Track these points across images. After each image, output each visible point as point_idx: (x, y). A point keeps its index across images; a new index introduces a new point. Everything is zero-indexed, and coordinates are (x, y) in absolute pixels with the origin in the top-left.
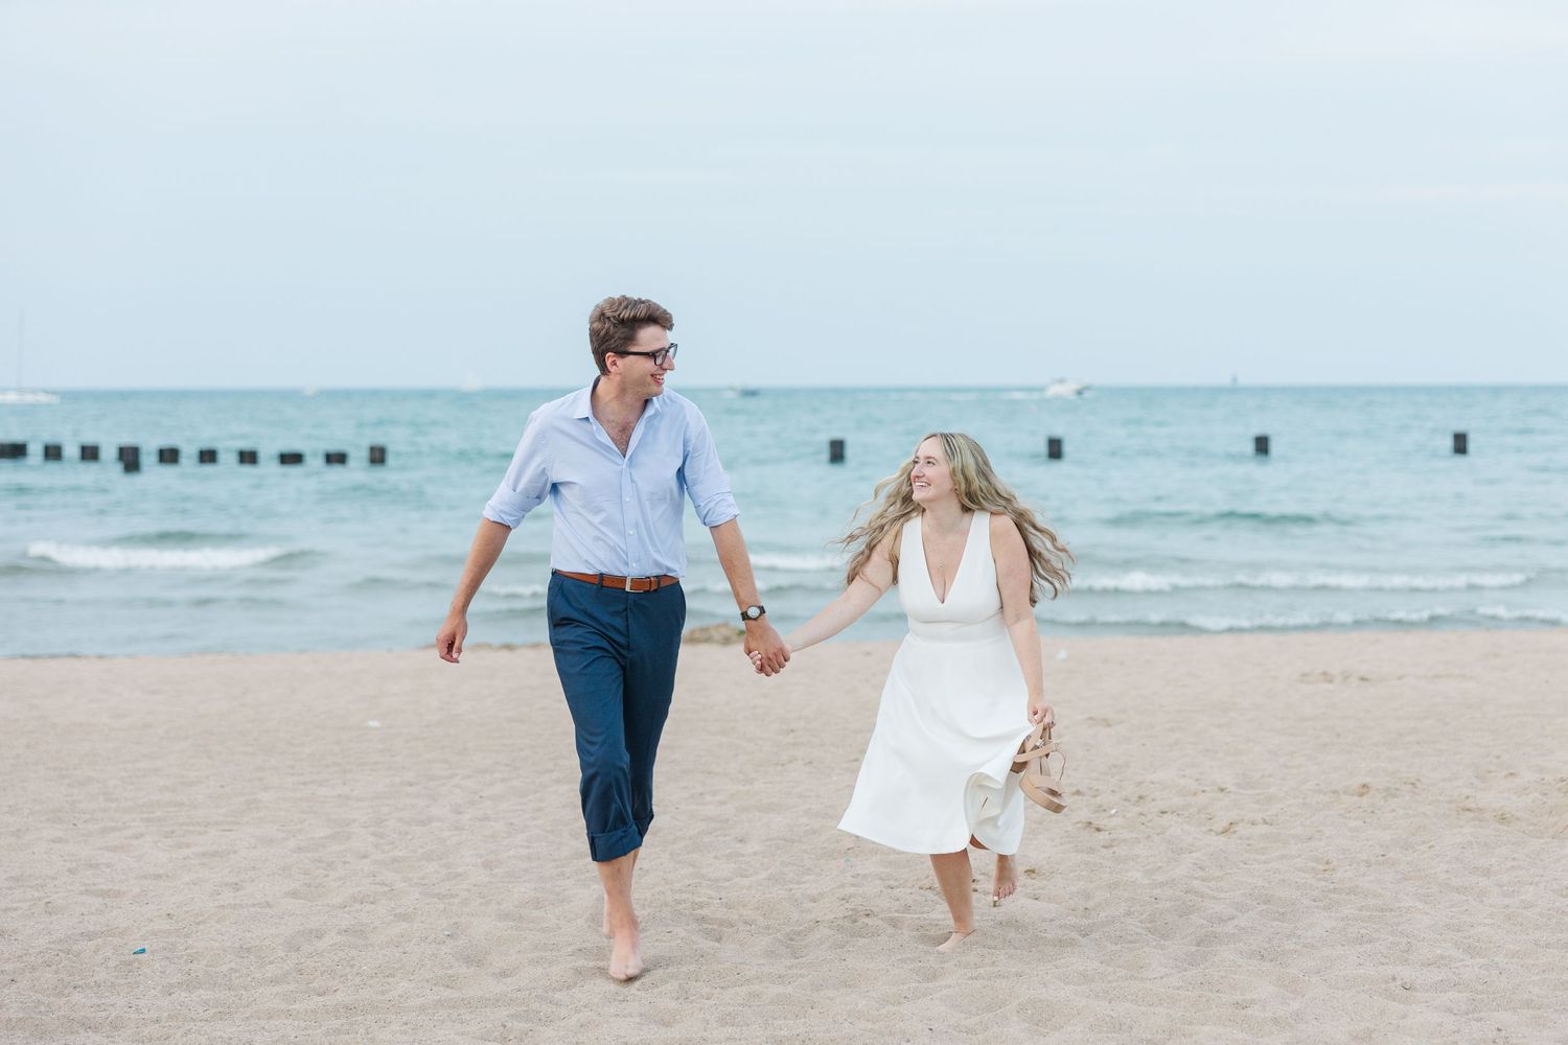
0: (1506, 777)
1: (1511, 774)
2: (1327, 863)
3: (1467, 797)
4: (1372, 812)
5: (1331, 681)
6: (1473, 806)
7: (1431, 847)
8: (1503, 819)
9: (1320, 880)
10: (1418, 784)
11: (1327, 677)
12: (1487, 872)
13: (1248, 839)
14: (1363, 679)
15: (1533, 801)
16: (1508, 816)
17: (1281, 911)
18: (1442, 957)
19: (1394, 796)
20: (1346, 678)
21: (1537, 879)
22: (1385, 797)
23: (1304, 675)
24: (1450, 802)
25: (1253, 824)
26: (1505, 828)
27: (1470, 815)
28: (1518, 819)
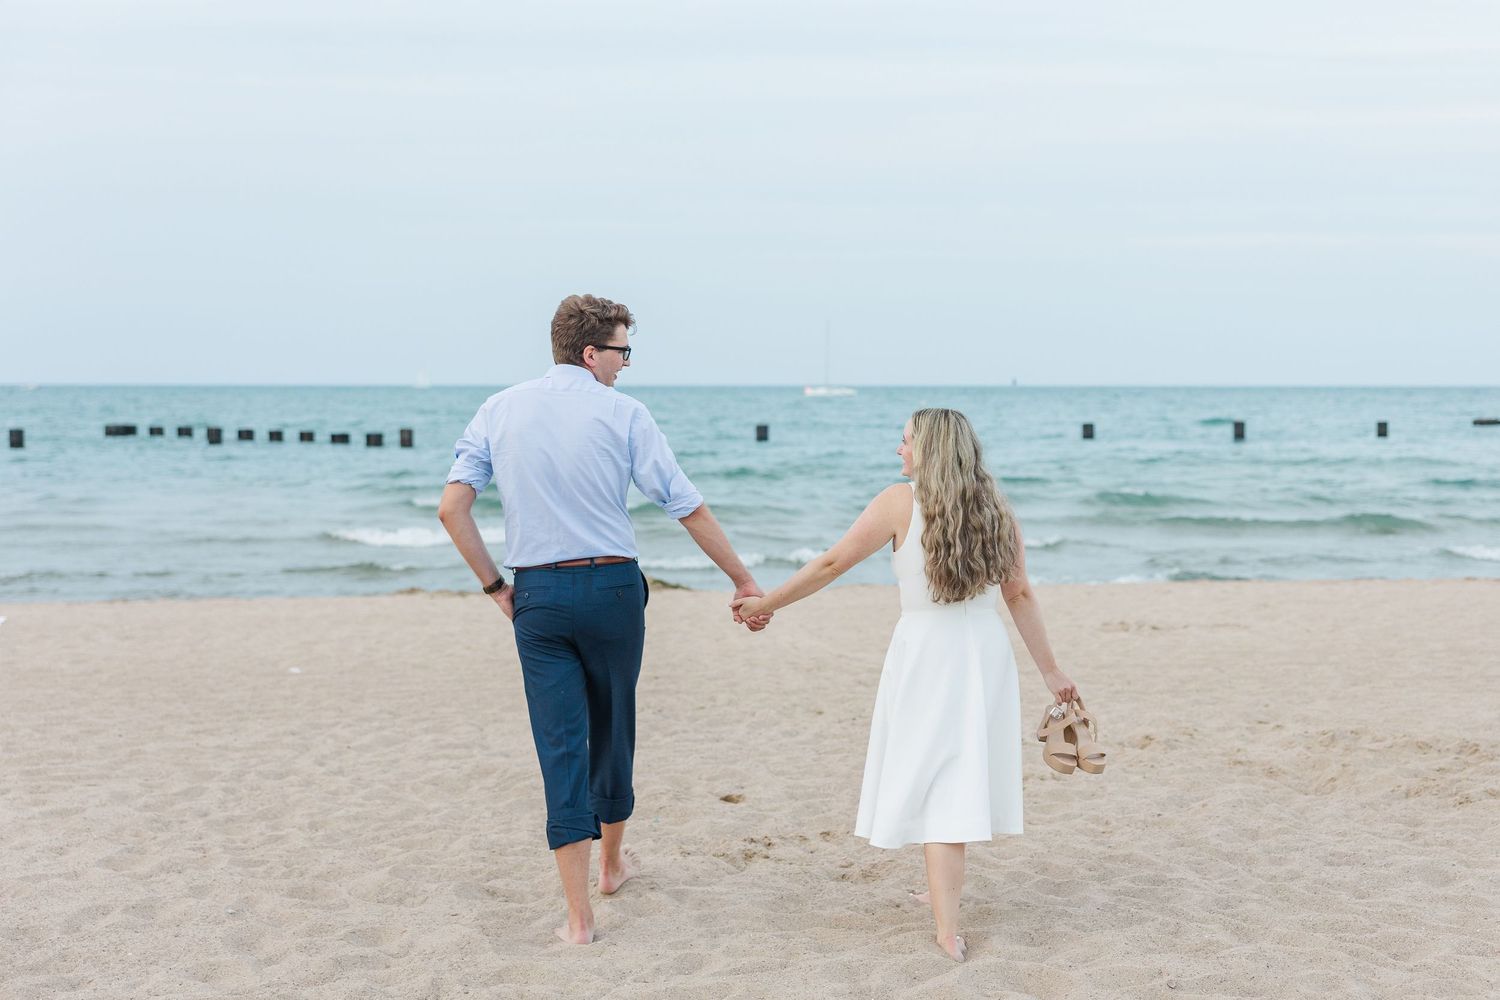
0: (1273, 729)
1: (1278, 726)
2: (1107, 823)
3: (1239, 750)
4: (1152, 766)
5: (1127, 630)
6: (1243, 759)
7: (1204, 806)
8: (1271, 773)
9: (1098, 844)
10: (1195, 735)
11: (1124, 626)
12: (1255, 835)
13: (1036, 796)
14: (1154, 628)
15: (1299, 755)
16: (1274, 770)
17: (1057, 881)
18: (1210, 943)
19: (1173, 748)
20: (1140, 626)
21: (1303, 844)
22: (1165, 749)
23: (1105, 624)
24: (1224, 755)
25: (1042, 779)
26: (1272, 781)
27: (1241, 768)
28: (1284, 773)
